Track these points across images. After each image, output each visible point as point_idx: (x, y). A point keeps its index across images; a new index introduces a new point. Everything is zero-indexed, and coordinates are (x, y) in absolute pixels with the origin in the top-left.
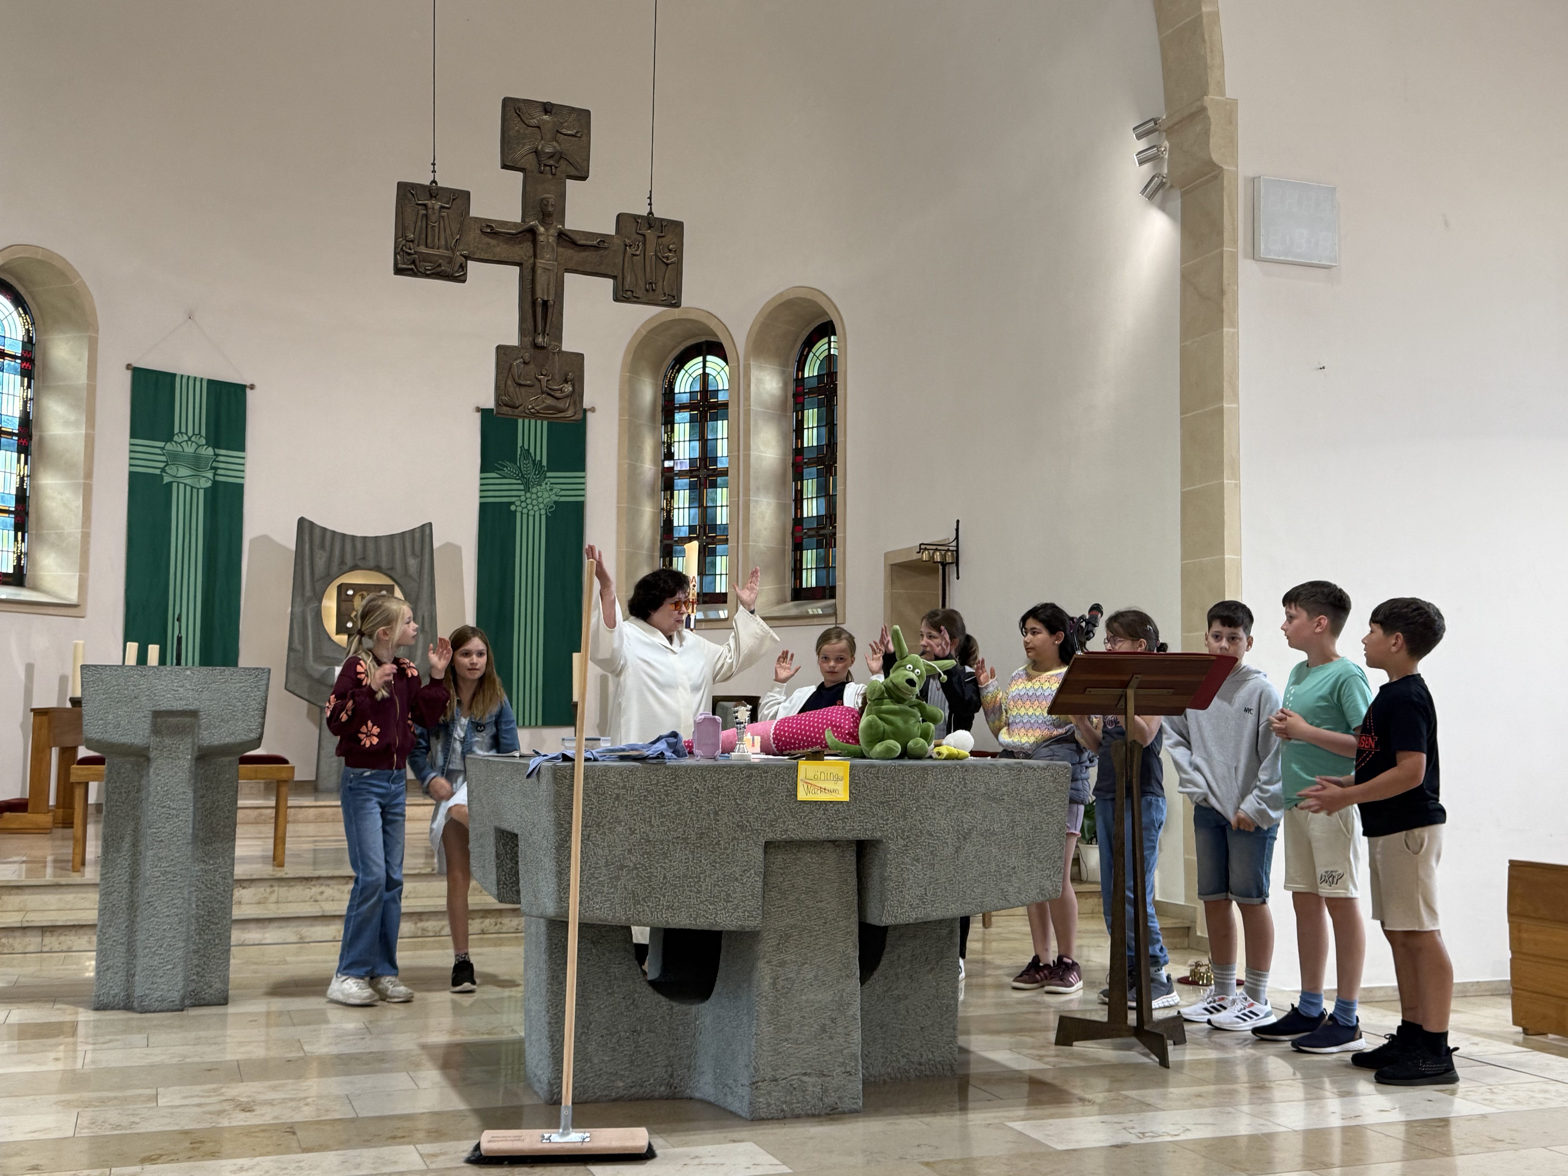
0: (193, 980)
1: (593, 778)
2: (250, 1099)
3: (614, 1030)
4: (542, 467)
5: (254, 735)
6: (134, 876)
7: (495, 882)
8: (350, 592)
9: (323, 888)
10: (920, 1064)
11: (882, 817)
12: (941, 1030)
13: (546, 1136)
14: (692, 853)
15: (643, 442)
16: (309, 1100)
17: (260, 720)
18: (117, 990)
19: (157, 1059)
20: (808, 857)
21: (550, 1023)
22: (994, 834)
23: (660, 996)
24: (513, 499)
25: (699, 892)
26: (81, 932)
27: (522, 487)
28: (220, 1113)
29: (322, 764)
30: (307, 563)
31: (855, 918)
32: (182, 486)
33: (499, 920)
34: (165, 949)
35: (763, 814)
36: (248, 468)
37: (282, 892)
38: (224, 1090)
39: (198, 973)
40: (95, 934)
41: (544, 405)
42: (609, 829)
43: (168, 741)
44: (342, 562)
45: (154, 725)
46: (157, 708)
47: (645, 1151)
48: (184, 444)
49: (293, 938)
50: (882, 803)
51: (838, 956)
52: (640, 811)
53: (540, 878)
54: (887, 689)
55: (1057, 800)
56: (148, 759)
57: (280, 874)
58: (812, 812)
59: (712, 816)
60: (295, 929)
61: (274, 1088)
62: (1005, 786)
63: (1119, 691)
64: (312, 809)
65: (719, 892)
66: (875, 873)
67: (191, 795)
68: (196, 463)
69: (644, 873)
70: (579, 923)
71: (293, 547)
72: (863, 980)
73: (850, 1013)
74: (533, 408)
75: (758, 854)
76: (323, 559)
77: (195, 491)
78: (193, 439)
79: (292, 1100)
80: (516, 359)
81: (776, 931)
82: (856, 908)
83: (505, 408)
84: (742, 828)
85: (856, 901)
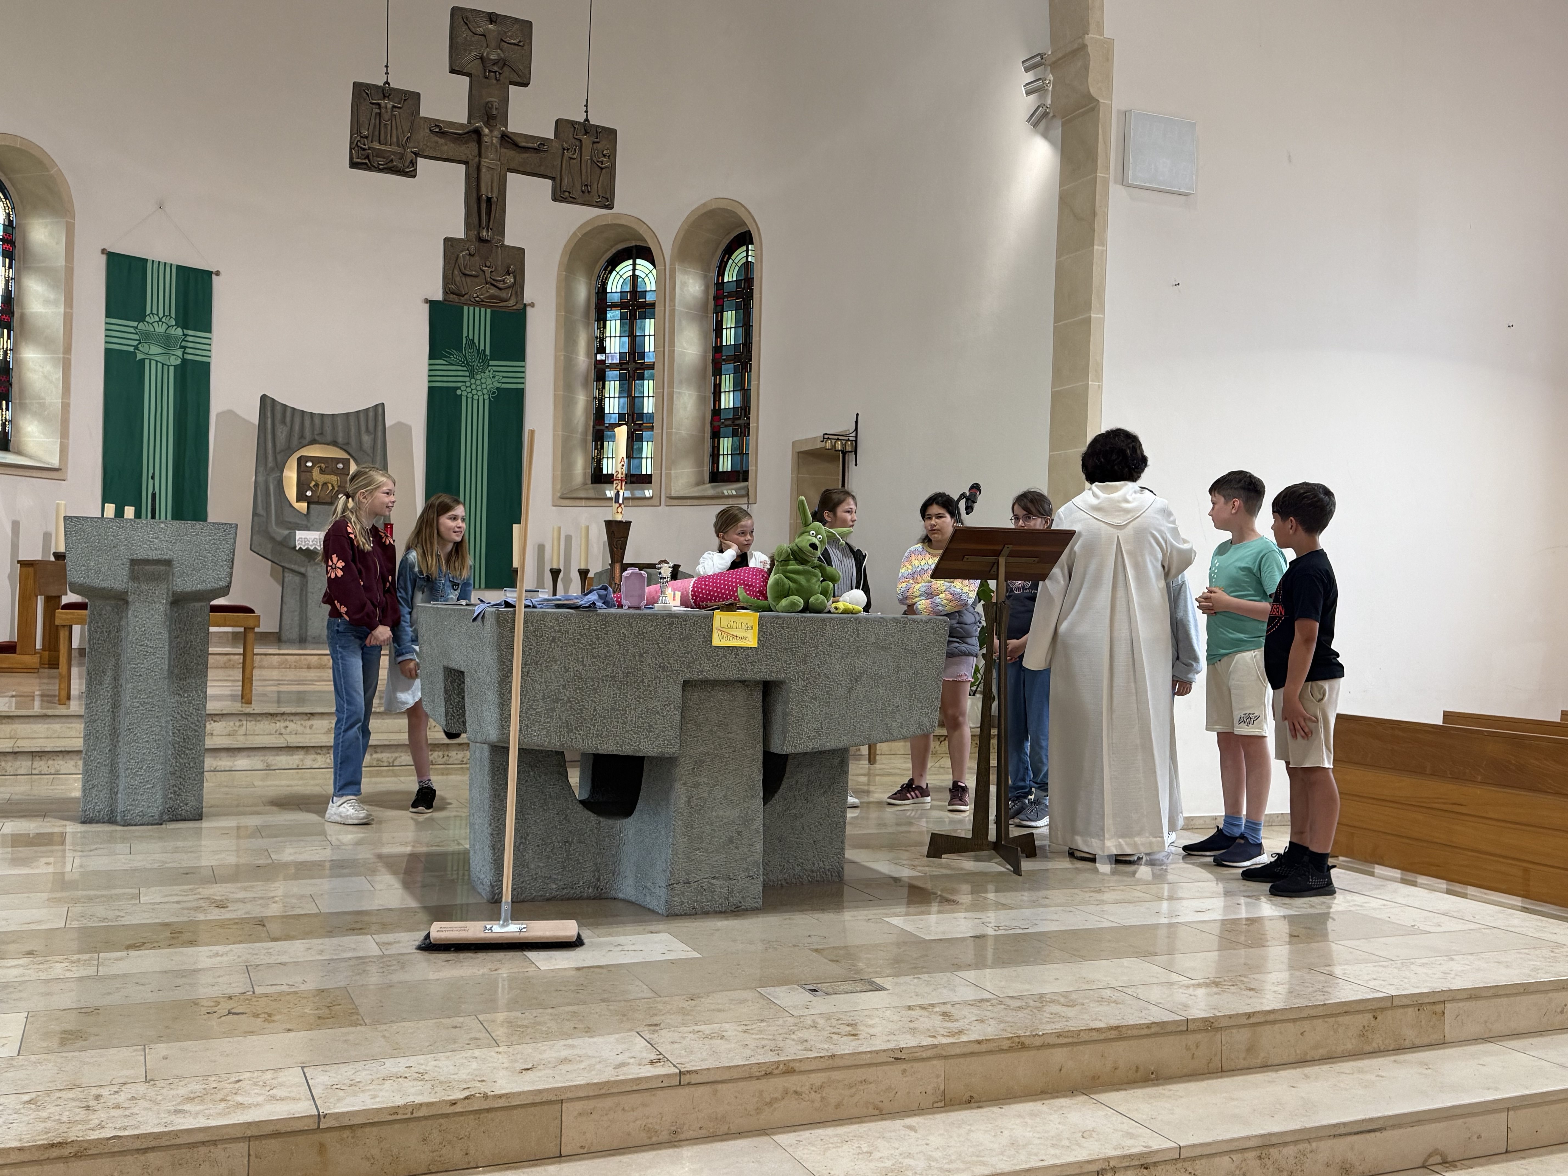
0: (171, 798)
1: (532, 623)
2: (223, 898)
3: (549, 841)
4: (486, 356)
5: (223, 584)
6: (115, 706)
7: (443, 714)
8: (309, 464)
9: (287, 723)
10: (813, 871)
11: (786, 662)
12: (831, 844)
13: (488, 927)
14: (620, 689)
15: (578, 336)
16: (277, 899)
17: (228, 570)
18: (101, 805)
19: (139, 864)
20: (720, 695)
21: (492, 834)
22: (881, 677)
23: (590, 813)
24: (459, 385)
25: (625, 723)
26: (67, 757)
27: (467, 374)
28: (197, 909)
29: (284, 617)
30: (269, 436)
31: (760, 747)
32: (154, 363)
33: (446, 753)
34: (145, 771)
35: (682, 657)
36: (214, 348)
37: (250, 725)
38: (201, 890)
39: (175, 792)
40: (80, 759)
41: (488, 294)
42: (546, 667)
43: (144, 587)
44: (302, 436)
45: (132, 571)
46: (135, 557)
47: (574, 939)
48: (155, 324)
49: (260, 766)
50: (786, 649)
51: (745, 779)
52: (574, 652)
53: (484, 709)
54: (793, 552)
55: (936, 649)
56: (127, 602)
57: (248, 710)
58: (725, 656)
59: (637, 658)
60: (262, 758)
61: (245, 889)
62: (893, 637)
63: (992, 559)
64: (276, 657)
65: (642, 723)
66: (779, 709)
67: (166, 635)
68: (167, 342)
69: (577, 706)
70: (519, 749)
71: (256, 421)
72: (766, 800)
73: (754, 827)
74: (478, 297)
75: (677, 691)
76: (285, 433)
77: (166, 367)
78: (163, 320)
79: (262, 898)
80: (462, 251)
81: (691, 757)
82: (761, 739)
83: (452, 296)
84: (664, 668)
85: (761, 733)
